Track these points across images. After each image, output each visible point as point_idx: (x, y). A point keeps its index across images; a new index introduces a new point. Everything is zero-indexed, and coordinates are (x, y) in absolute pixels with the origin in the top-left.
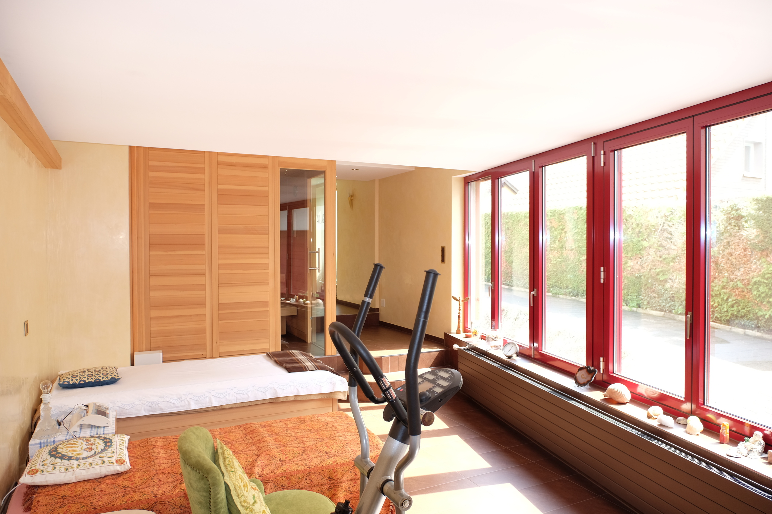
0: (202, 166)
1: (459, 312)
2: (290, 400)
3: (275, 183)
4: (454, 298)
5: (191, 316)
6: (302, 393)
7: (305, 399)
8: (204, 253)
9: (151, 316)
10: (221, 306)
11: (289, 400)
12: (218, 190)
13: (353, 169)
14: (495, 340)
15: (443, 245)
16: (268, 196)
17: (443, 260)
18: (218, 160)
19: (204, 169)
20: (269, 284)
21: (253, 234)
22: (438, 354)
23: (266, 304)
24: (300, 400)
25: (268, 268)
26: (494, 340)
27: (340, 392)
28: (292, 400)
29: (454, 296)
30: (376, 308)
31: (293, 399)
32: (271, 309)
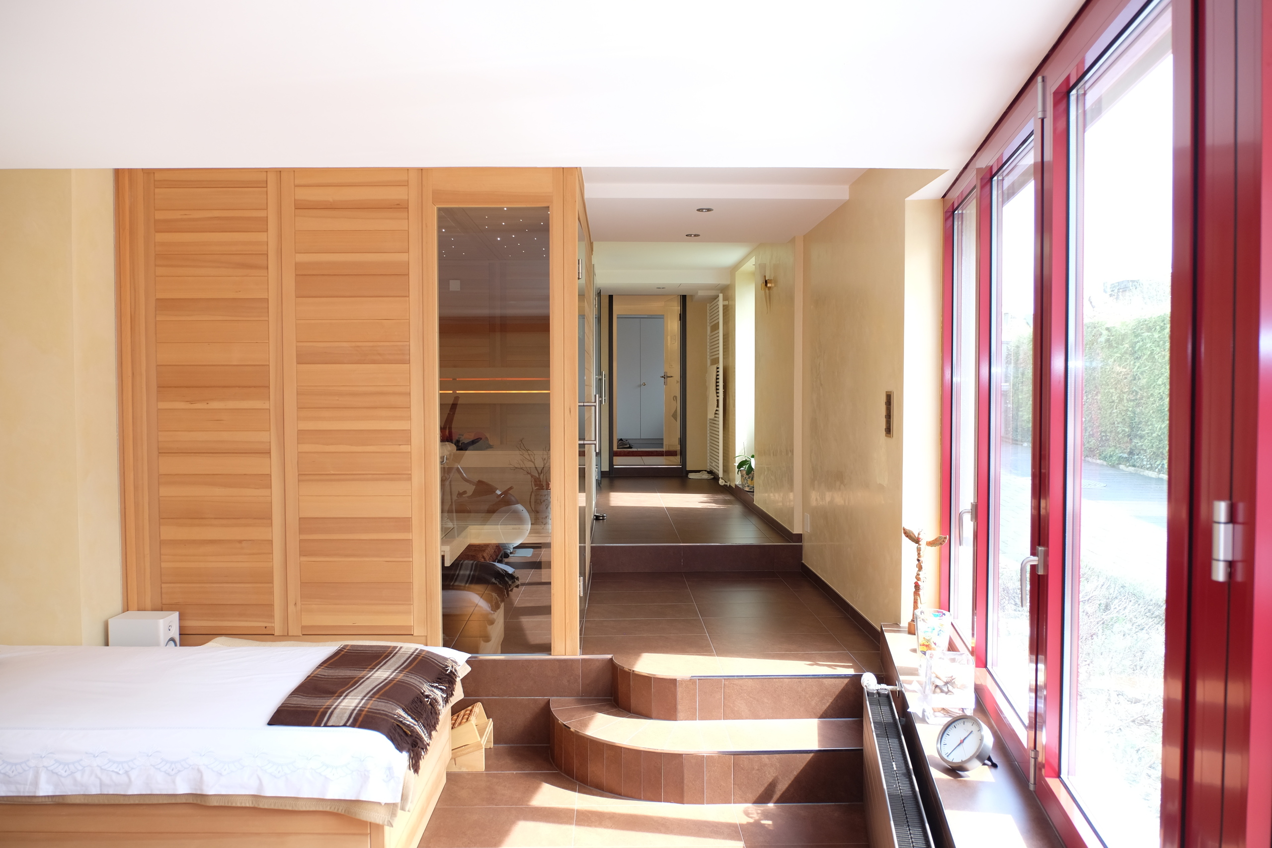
0: (262, 214)
1: (918, 575)
2: (239, 805)
3: (424, 243)
4: (909, 535)
5: (240, 541)
6: (269, 793)
7: (281, 808)
8: (266, 406)
9: (161, 539)
10: (307, 524)
11: (234, 805)
12: (298, 265)
13: (699, 210)
14: (945, 689)
15: (889, 389)
16: (408, 275)
17: (888, 430)
18: (296, 198)
19: (266, 220)
20: (410, 479)
21: (374, 362)
22: (847, 685)
23: (404, 524)
24: (266, 807)
25: (408, 442)
26: (942, 691)
27: (379, 803)
28: (243, 805)
29: (907, 528)
30: (795, 532)
31: (248, 804)
32: (416, 537)
